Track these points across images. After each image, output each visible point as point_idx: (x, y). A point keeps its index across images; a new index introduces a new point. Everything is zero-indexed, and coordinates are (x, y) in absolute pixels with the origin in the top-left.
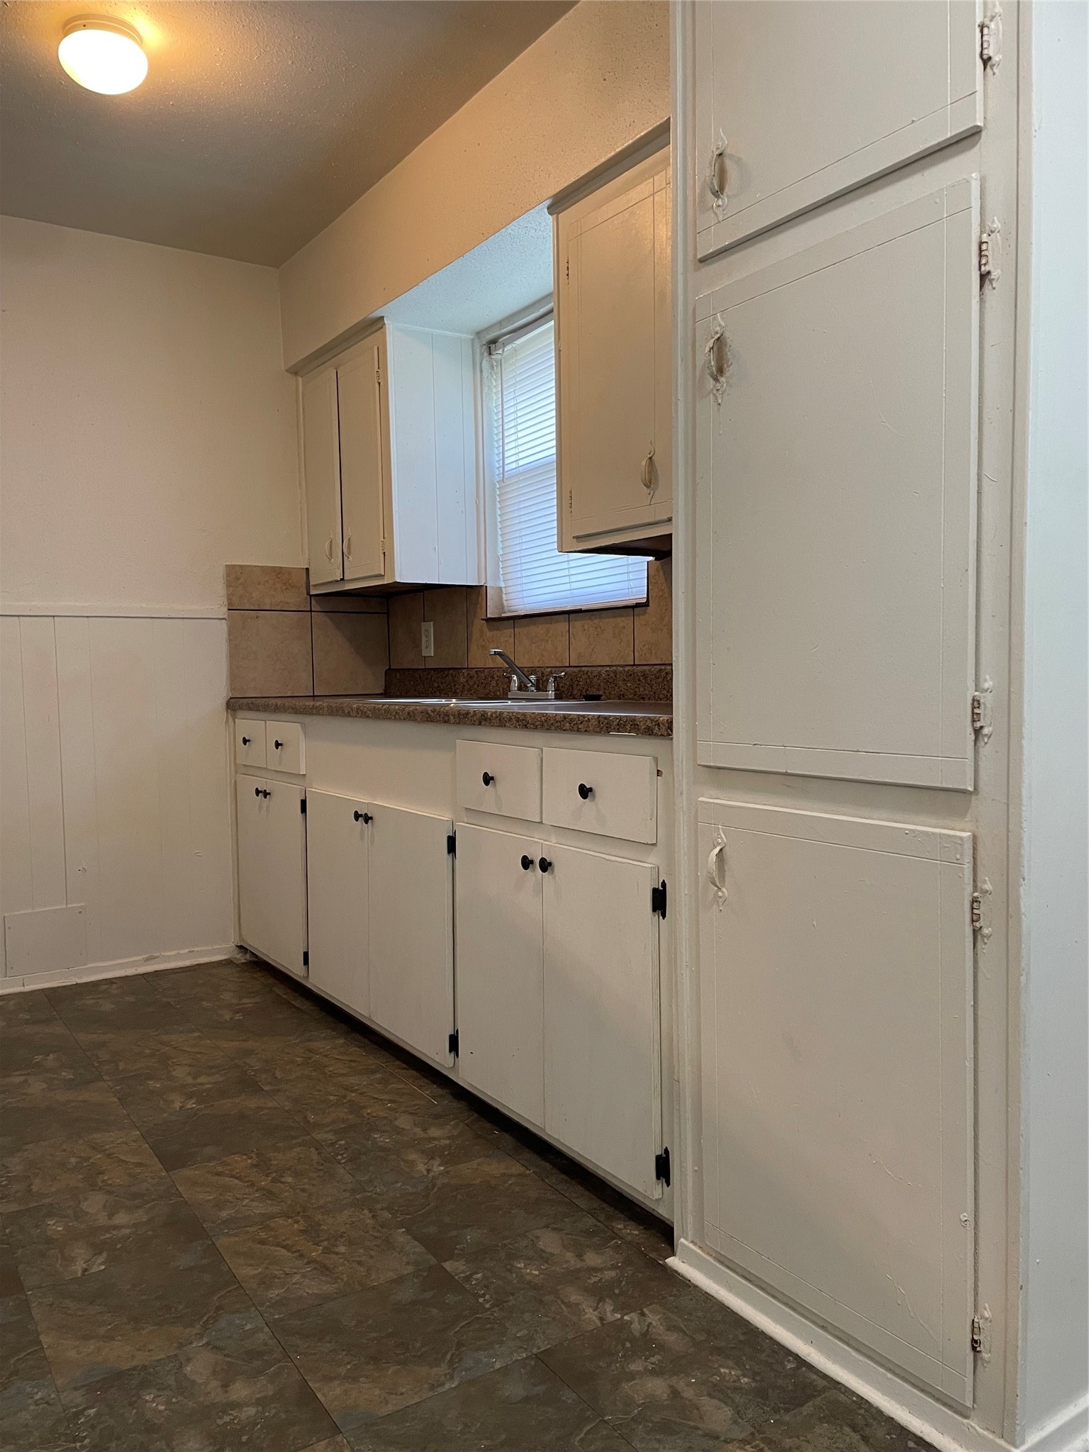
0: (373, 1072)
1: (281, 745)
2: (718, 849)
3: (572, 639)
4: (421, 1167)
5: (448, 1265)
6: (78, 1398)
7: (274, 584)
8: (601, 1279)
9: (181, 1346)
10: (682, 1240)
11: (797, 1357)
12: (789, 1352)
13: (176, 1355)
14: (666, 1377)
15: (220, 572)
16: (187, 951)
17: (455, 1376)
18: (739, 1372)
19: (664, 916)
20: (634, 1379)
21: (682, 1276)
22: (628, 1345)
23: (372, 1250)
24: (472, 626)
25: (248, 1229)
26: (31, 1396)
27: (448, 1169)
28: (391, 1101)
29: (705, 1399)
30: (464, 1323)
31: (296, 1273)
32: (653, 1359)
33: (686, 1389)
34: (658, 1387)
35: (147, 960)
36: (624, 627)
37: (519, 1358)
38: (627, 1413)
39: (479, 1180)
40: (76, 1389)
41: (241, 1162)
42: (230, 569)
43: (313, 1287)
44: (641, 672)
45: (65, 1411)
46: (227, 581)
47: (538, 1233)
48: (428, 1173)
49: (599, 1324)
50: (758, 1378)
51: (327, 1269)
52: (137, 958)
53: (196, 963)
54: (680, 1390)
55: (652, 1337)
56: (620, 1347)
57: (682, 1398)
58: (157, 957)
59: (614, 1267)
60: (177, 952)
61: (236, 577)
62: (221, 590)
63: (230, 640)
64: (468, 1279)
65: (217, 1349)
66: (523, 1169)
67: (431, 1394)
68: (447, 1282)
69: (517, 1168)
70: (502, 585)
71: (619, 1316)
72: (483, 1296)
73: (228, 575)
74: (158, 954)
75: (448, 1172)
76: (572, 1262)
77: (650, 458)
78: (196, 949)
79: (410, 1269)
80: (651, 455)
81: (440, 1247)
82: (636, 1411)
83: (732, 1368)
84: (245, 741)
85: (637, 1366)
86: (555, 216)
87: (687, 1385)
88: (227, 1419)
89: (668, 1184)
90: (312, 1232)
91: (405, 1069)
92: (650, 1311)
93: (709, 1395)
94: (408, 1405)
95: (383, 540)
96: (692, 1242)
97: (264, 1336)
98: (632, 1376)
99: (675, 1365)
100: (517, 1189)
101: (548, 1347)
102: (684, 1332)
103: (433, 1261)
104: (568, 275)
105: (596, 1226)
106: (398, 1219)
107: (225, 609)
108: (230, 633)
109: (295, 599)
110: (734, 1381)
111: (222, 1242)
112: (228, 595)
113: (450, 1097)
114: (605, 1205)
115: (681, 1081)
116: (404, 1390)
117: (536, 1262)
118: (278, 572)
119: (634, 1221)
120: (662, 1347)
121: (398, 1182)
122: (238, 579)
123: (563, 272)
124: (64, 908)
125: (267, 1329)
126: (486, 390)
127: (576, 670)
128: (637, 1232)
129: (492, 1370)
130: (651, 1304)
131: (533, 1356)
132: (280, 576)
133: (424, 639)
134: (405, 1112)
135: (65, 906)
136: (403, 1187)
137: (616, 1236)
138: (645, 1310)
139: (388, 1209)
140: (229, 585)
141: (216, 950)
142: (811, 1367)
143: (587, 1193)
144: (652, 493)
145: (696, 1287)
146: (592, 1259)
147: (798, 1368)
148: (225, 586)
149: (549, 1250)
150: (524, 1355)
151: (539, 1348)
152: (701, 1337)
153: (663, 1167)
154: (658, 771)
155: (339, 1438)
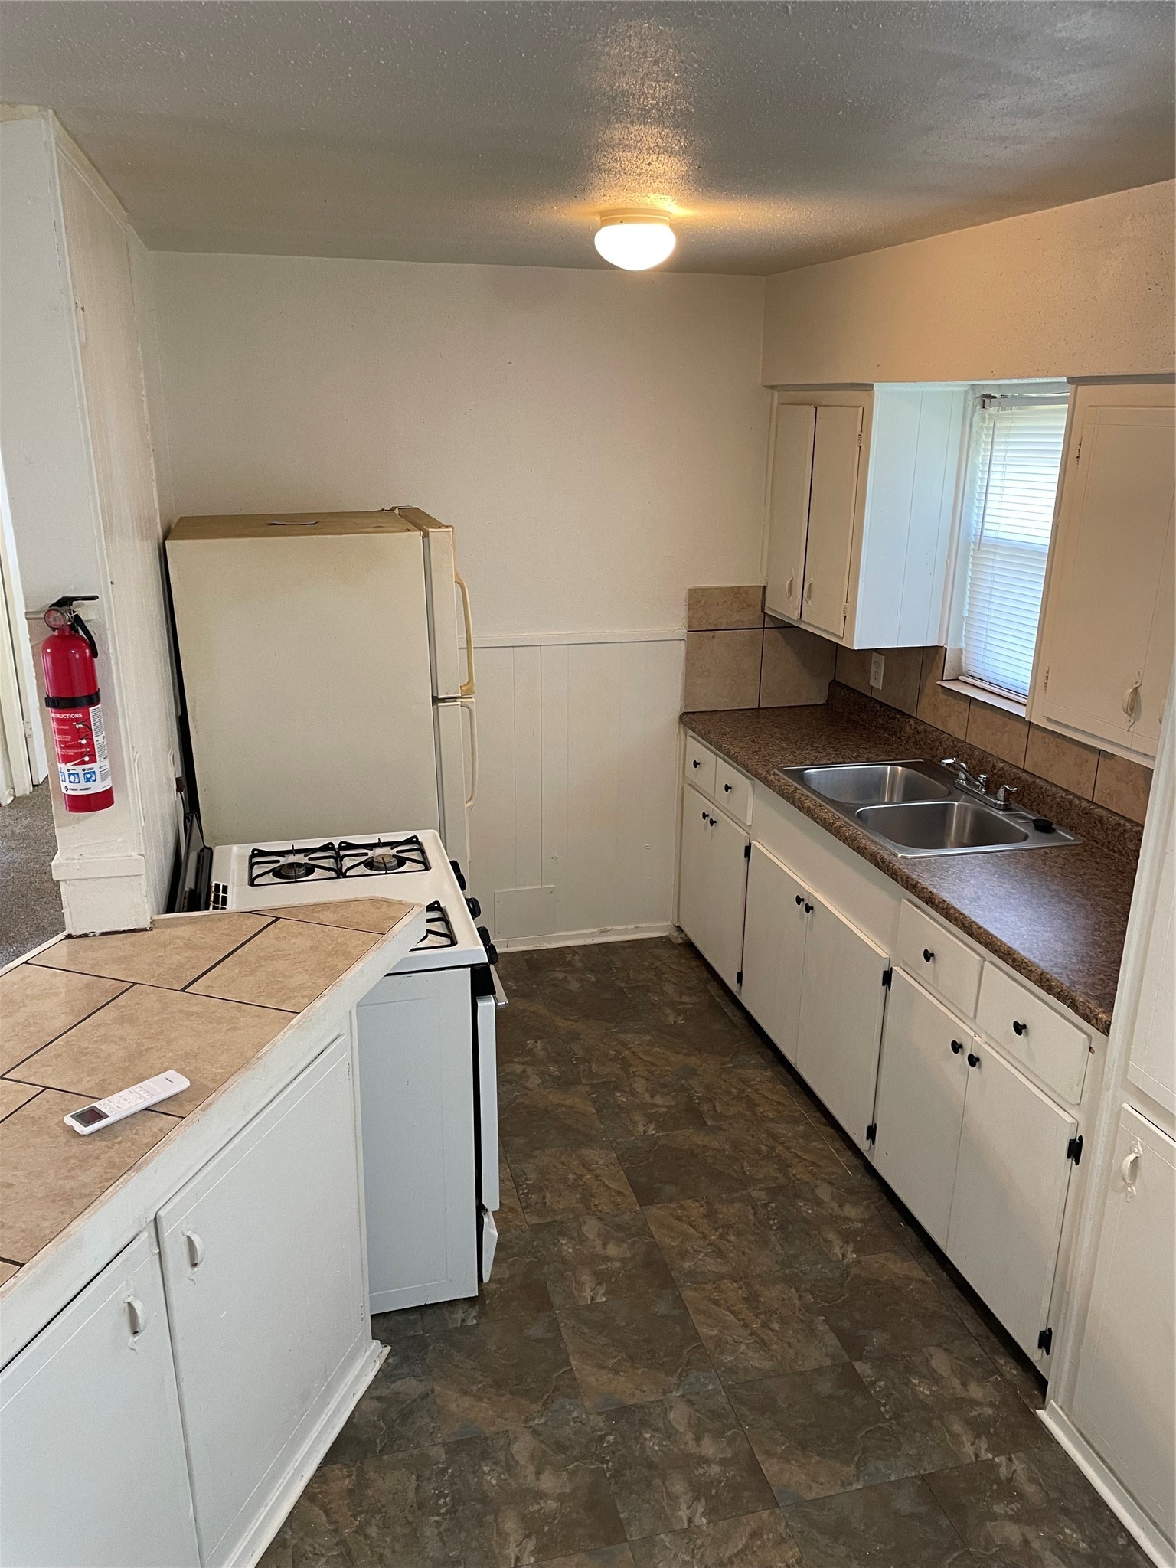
0: (797, 1122)
1: (730, 788)
2: (1132, 1157)
3: (1030, 745)
4: (837, 1250)
5: (857, 1365)
6: (599, 1422)
7: (731, 604)
8: (980, 1415)
9: (664, 1393)
10: (1053, 1402)
11: (1129, 1534)
12: (1123, 1528)
13: (661, 1400)
14: (1021, 1525)
15: (684, 595)
16: (633, 926)
17: (861, 1479)
18: (1080, 1537)
19: (1077, 1164)
20: (996, 1520)
21: (1047, 1429)
22: (995, 1487)
23: (799, 1333)
24: (926, 680)
25: (705, 1286)
26: (570, 1412)
27: (861, 1258)
28: (814, 1164)
29: (1048, 1554)
30: (870, 1429)
31: (742, 1342)
32: (1013, 1506)
33: (1035, 1540)
34: (1012, 1532)
35: (601, 932)
36: (1087, 761)
37: (910, 1476)
38: (987, 1550)
39: (885, 1277)
40: (599, 1414)
41: (695, 1209)
42: (693, 592)
43: (757, 1361)
44: (1099, 816)
45: (593, 1432)
46: (689, 604)
47: (932, 1349)
48: (843, 1259)
49: (973, 1458)
50: (1094, 1546)
51: (765, 1344)
52: (594, 930)
53: (641, 937)
54: (1030, 1540)
55: (1016, 1483)
56: (988, 1487)
57: (1030, 1547)
58: (609, 930)
59: (992, 1405)
60: (625, 927)
61: (698, 599)
62: (682, 612)
63: (687, 660)
64: (873, 1383)
65: (690, 1403)
66: (923, 1274)
67: (842, 1490)
68: (855, 1383)
69: (918, 1273)
70: (963, 645)
71: (991, 1456)
72: (884, 1405)
73: (690, 598)
74: (610, 928)
75: (859, 1262)
76: (958, 1390)
77: (1136, 688)
78: (641, 925)
79: (828, 1362)
80: (1138, 685)
81: (852, 1345)
82: (994, 1550)
83: (1075, 1531)
84: (696, 764)
85: (998, 1509)
86: (1074, 386)
87: (1037, 1538)
88: (701, 1471)
89: (1048, 1354)
90: (751, 1299)
91: (824, 1124)
92: (1017, 1458)
93: (1052, 1552)
94: (826, 1495)
95: (845, 604)
96: (1061, 1408)
97: (721, 1399)
98: (994, 1517)
99: (1028, 1516)
100: (917, 1296)
101: (933, 1471)
102: (1040, 1485)
103: (846, 1358)
104: (1078, 457)
105: (981, 1356)
106: (819, 1305)
107: (685, 631)
108: (688, 652)
109: (749, 617)
110: (1074, 1544)
111: (687, 1294)
112: (689, 617)
113: (864, 1170)
114: (991, 1335)
115: (1071, 1293)
116: (823, 1481)
117: (927, 1381)
118: (736, 591)
119: (1014, 1358)
120: (1022, 1496)
121: (819, 1263)
122: (699, 602)
123: (1073, 454)
124: (540, 889)
125: (723, 1393)
126: (973, 445)
127: (1030, 779)
128: (1015, 1372)
129: (888, 1481)
130: (1017, 1452)
131: (920, 1477)
132: (737, 595)
133: (873, 669)
134: (825, 1179)
135: (539, 887)
136: (823, 1270)
137: (996, 1371)
138: (1013, 1456)
139: (811, 1292)
140: (690, 608)
141: (655, 929)
142: (1138, 1547)
143: (977, 1317)
144: (1132, 721)
145: (1058, 1443)
146: (975, 1391)
147: (1128, 1545)
148: (686, 608)
149: (940, 1372)
150: (913, 1474)
151: (925, 1470)
152: (1054, 1495)
153: (1045, 1340)
154: (1090, 1048)
155: (778, 1511)
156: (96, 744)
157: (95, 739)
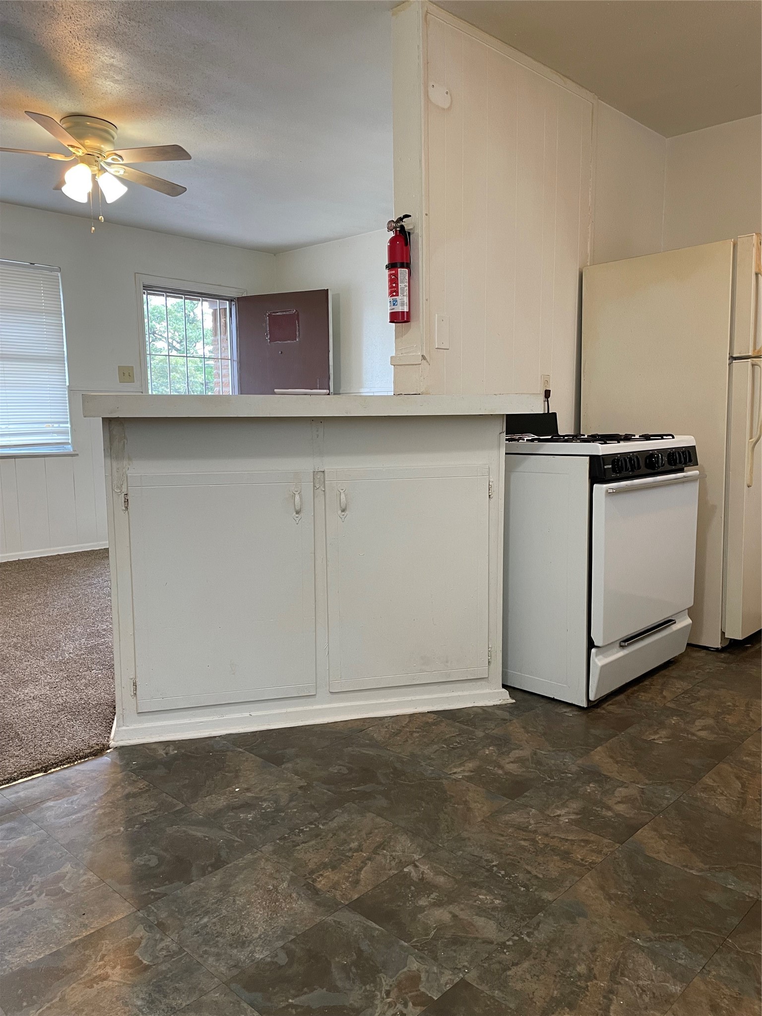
156: (399, 287)
157: (399, 284)
